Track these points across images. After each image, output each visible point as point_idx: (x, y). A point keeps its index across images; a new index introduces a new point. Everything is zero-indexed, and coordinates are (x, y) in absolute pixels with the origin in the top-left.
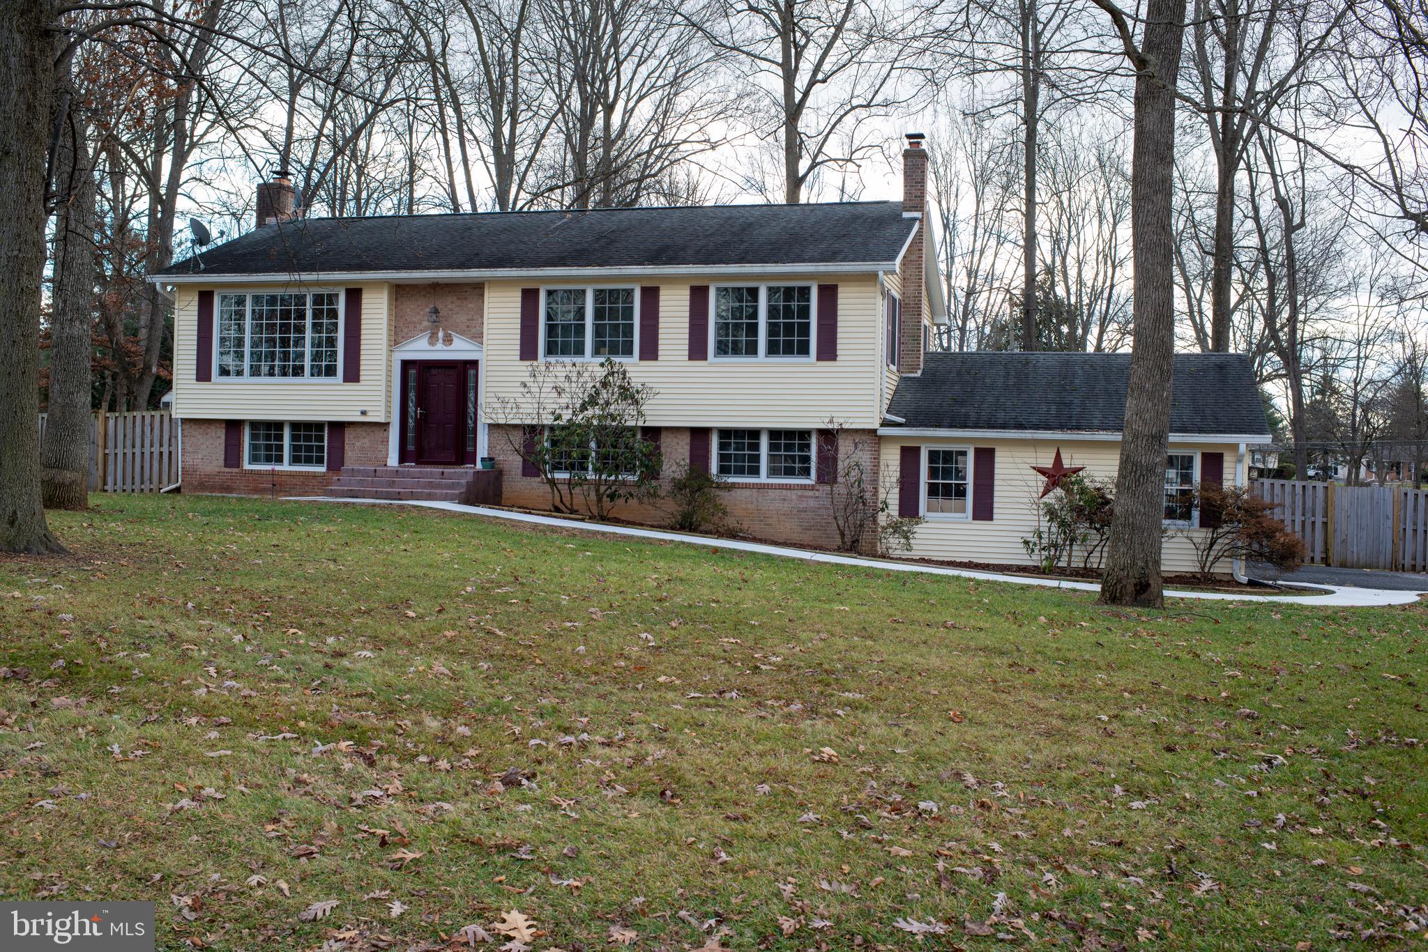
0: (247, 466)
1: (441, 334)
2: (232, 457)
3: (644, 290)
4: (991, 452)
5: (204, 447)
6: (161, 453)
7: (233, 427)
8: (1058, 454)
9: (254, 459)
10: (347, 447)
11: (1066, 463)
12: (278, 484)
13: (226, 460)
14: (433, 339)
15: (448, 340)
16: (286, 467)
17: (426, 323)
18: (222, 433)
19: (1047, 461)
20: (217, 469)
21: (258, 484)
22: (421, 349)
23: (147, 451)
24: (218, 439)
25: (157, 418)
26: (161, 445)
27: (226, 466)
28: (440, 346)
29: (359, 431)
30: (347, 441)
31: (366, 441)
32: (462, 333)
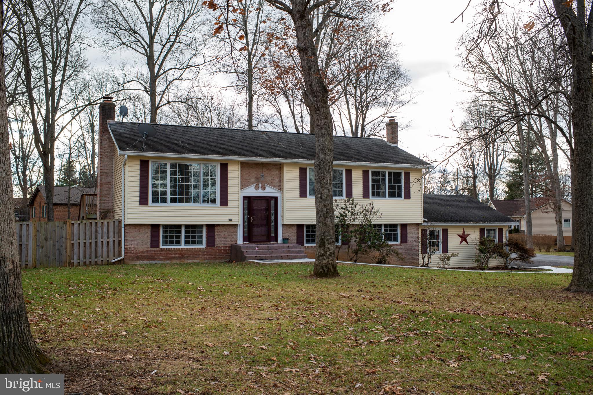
0: (162, 247)
1: (260, 185)
2: (155, 243)
3: (347, 170)
4: (447, 230)
5: (138, 238)
6: (108, 242)
7: (155, 227)
8: (464, 230)
9: (165, 243)
10: (216, 236)
11: (466, 233)
12: (182, 255)
13: (151, 244)
14: (257, 188)
15: (263, 188)
16: (183, 246)
17: (253, 180)
18: (149, 231)
19: (461, 233)
20: (146, 249)
21: (169, 255)
22: (252, 191)
23: (99, 240)
24: (147, 234)
25: (105, 224)
26: (108, 237)
27: (151, 247)
28: (260, 190)
29: (222, 228)
30: (216, 233)
31: (226, 232)
32: (270, 184)
